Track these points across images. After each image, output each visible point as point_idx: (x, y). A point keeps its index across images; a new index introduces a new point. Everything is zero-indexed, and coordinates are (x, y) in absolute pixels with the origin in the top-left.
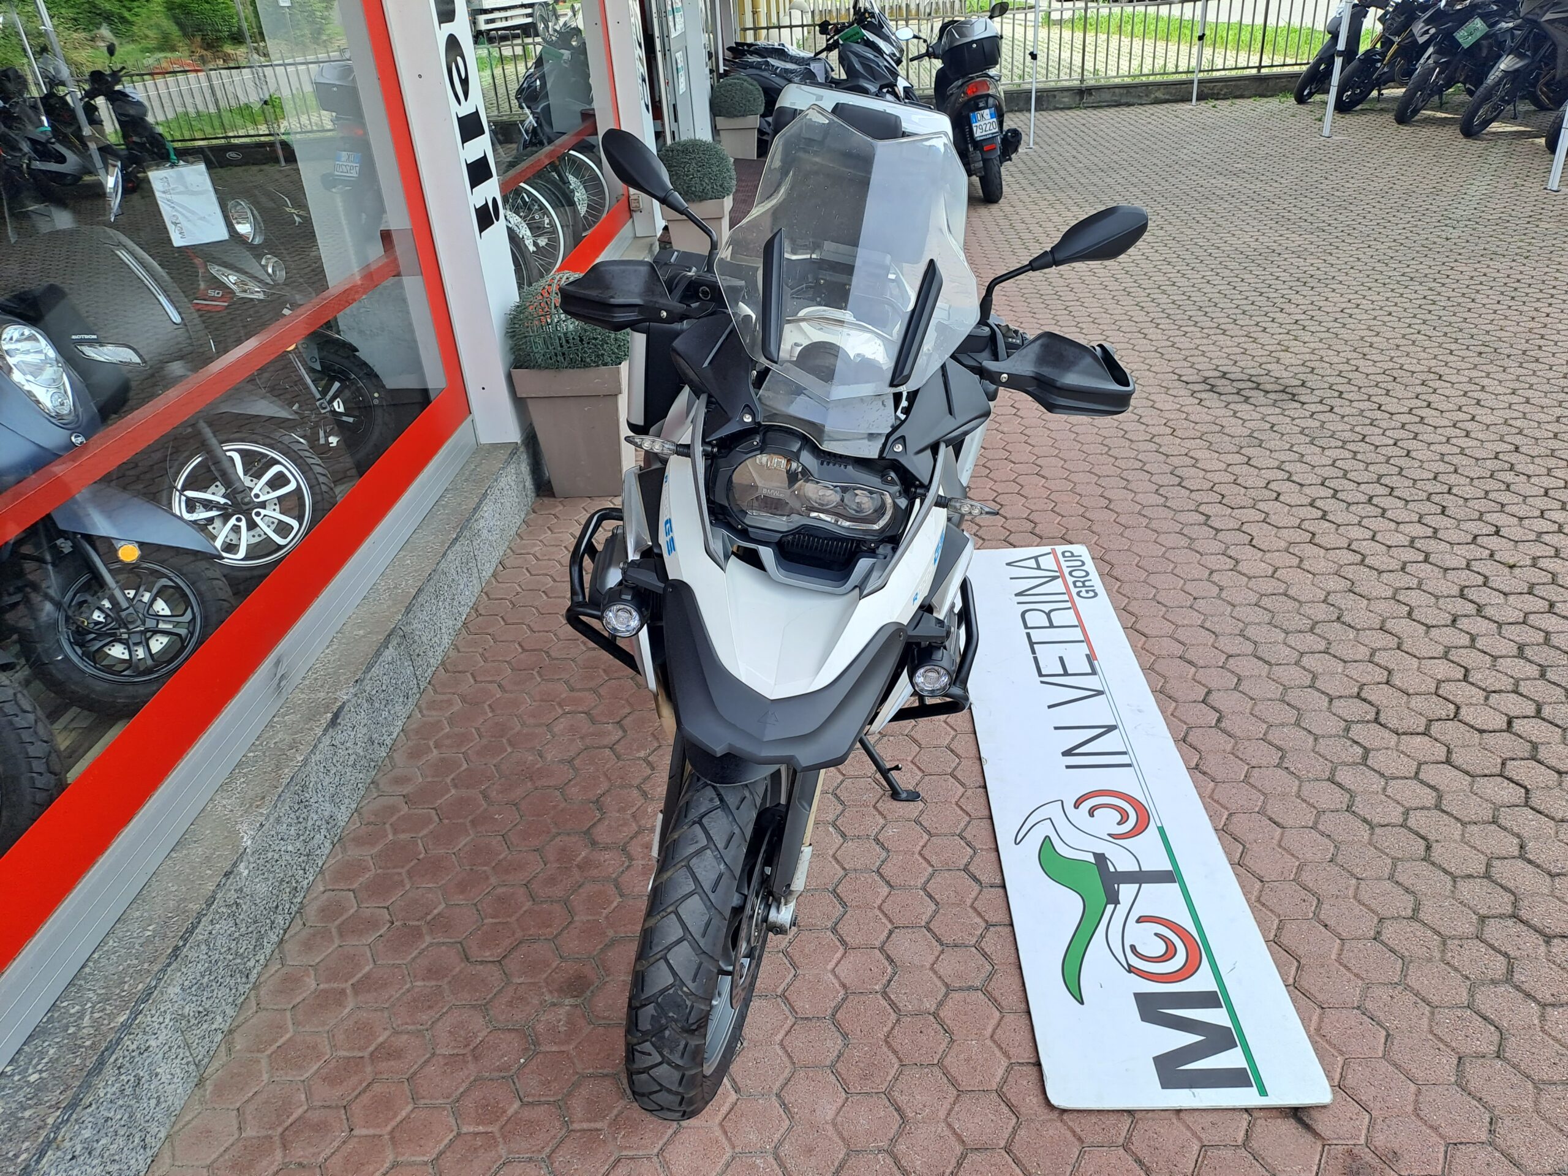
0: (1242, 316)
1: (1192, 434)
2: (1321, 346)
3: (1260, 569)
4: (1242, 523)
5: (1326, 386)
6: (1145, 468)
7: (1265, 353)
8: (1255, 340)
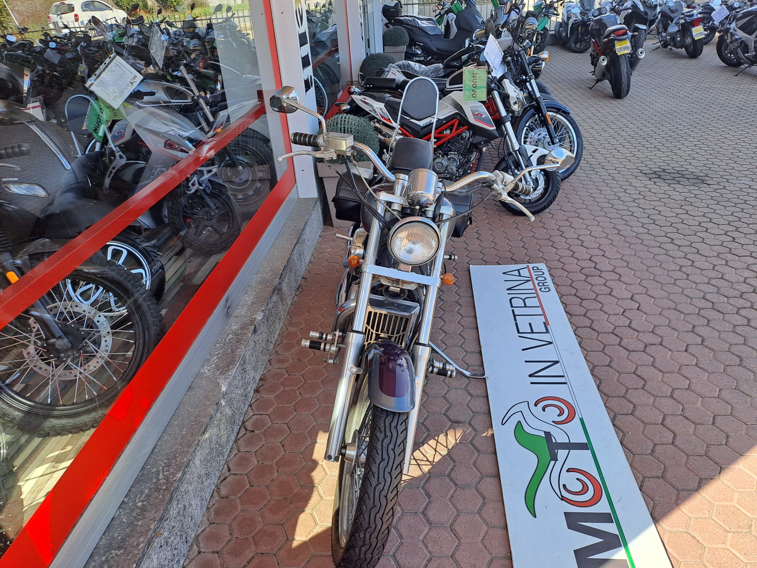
0: (666, 142)
1: (654, 199)
2: (711, 157)
3: (706, 265)
4: (691, 243)
5: (719, 176)
6: (634, 215)
7: (683, 160)
8: (676, 154)
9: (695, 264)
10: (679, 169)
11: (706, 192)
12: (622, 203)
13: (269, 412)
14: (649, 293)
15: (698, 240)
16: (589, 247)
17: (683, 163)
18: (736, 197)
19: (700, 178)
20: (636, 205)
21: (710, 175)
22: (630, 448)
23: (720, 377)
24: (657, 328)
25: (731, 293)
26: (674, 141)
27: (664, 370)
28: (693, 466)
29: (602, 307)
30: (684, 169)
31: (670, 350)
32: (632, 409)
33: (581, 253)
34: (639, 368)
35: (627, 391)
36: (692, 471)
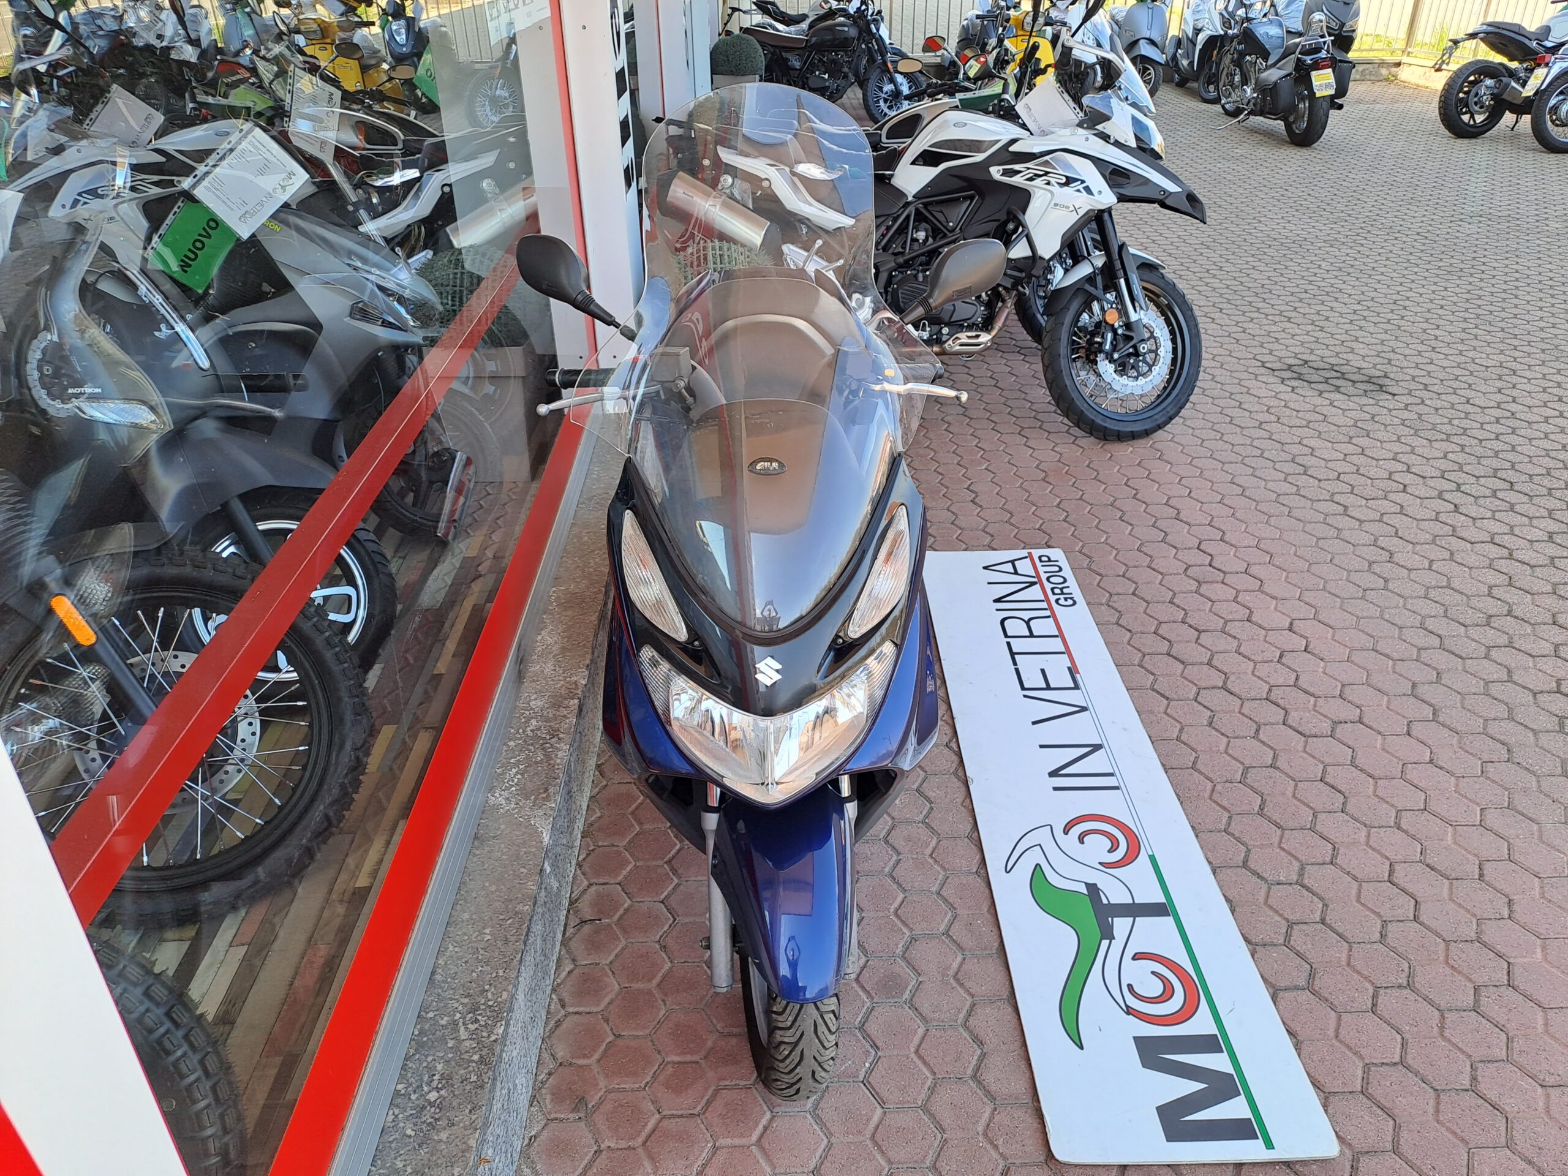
0: (1300, 304)
1: (1298, 422)
2: (1389, 337)
3: (1416, 561)
4: (1382, 515)
5: (1409, 378)
6: (1265, 455)
7: (1337, 342)
8: (1322, 329)
9: (1396, 558)
10: (1333, 361)
11: (1390, 410)
12: (1238, 430)
13: (620, 878)
14: (1321, 618)
15: (1393, 510)
16: (1193, 522)
17: (1338, 349)
18: (1446, 420)
19: (1374, 380)
20: (1266, 435)
21: (1392, 376)
22: (1340, 931)
23: (1477, 786)
24: (1347, 688)
25: (1470, 617)
26: (1314, 301)
27: (1376, 773)
28: (1459, 962)
29: (1239, 646)
30: (1342, 362)
31: (1380, 733)
32: (1330, 852)
33: (1180, 534)
34: (1329, 769)
35: (1315, 816)
36: (1459, 972)
